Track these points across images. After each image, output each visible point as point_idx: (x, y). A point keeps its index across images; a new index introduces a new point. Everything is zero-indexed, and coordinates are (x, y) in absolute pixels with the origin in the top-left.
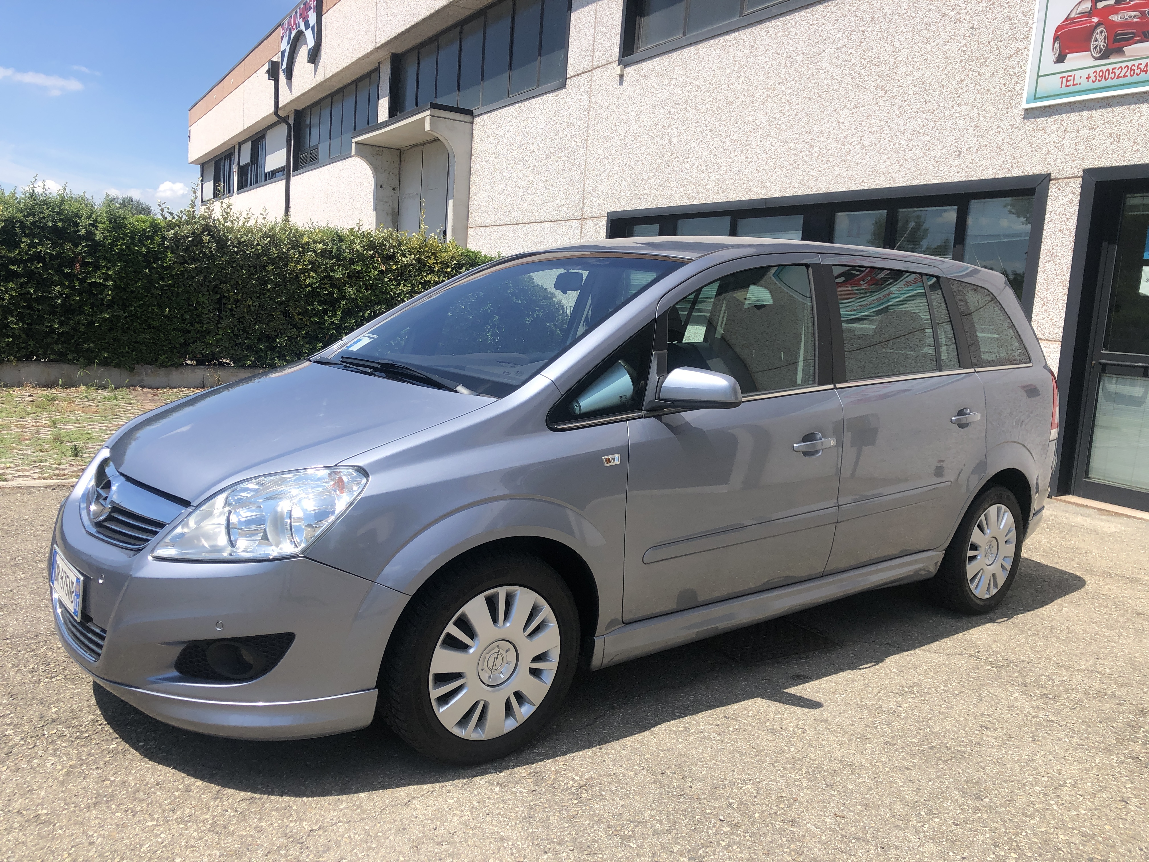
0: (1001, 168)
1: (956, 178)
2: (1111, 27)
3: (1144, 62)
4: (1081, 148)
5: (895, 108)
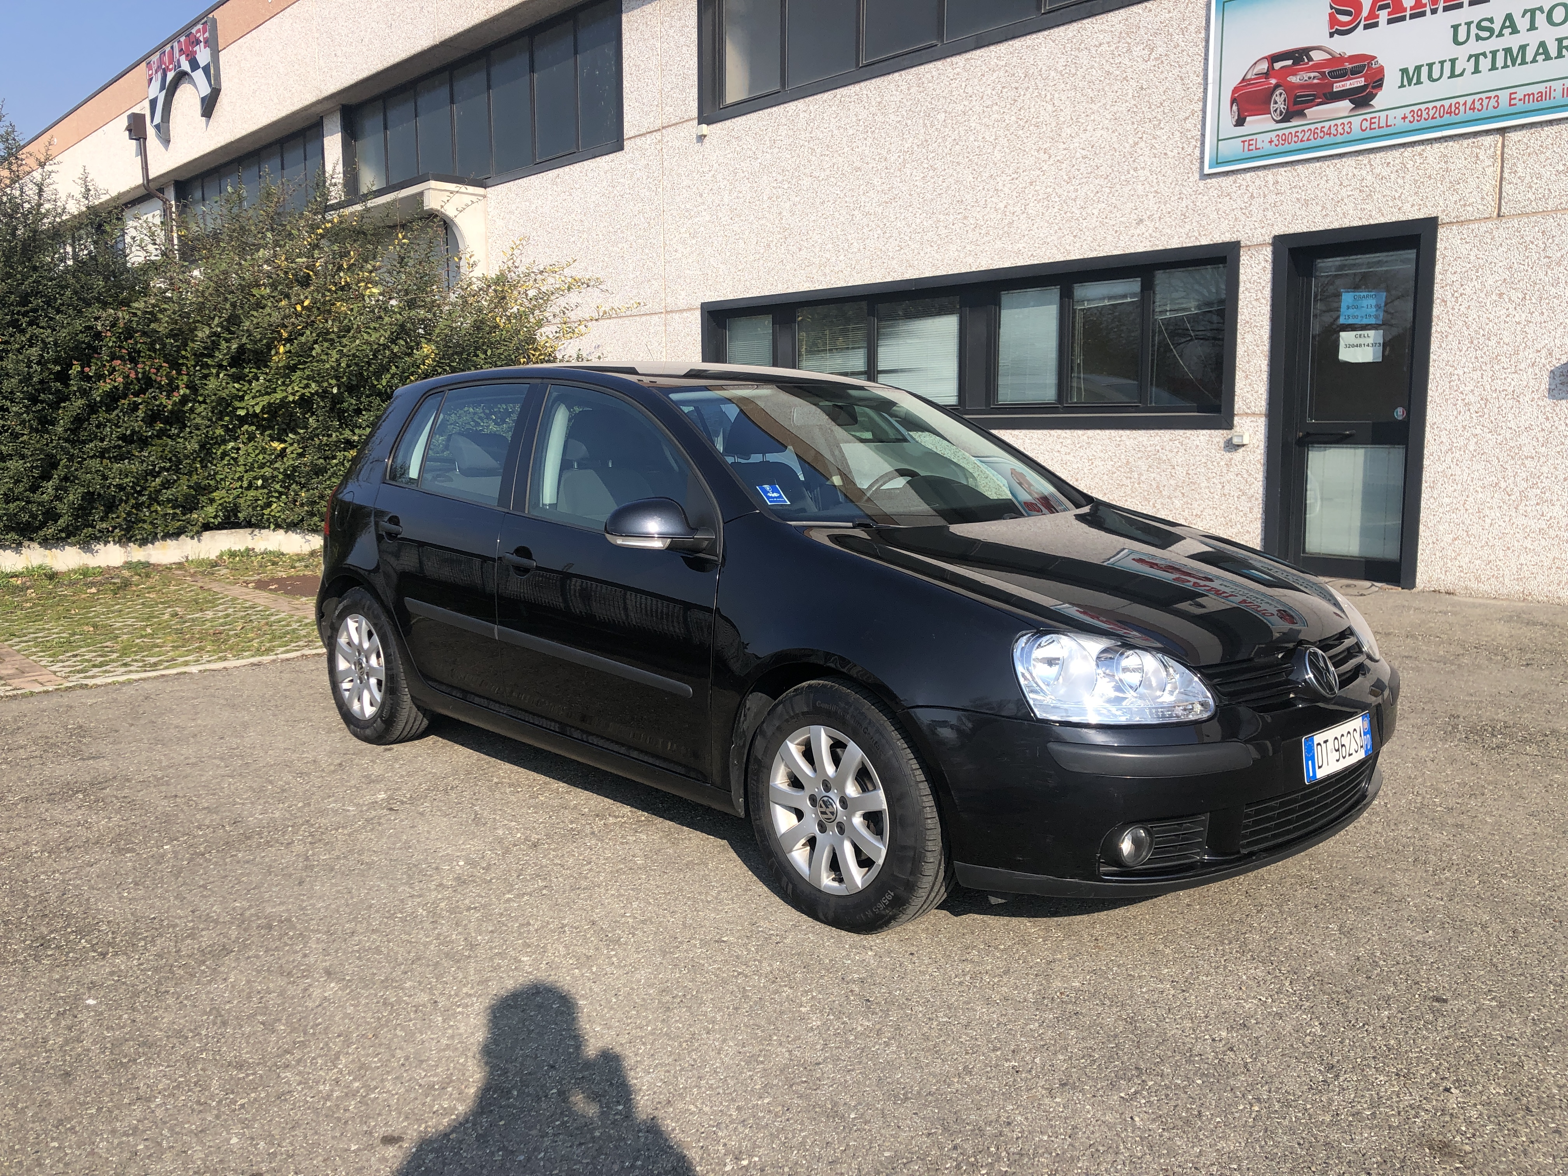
0: (1187, 237)
1: (1140, 249)
2: (1290, 89)
3: (1327, 124)
4: (1270, 214)
5: (1063, 173)
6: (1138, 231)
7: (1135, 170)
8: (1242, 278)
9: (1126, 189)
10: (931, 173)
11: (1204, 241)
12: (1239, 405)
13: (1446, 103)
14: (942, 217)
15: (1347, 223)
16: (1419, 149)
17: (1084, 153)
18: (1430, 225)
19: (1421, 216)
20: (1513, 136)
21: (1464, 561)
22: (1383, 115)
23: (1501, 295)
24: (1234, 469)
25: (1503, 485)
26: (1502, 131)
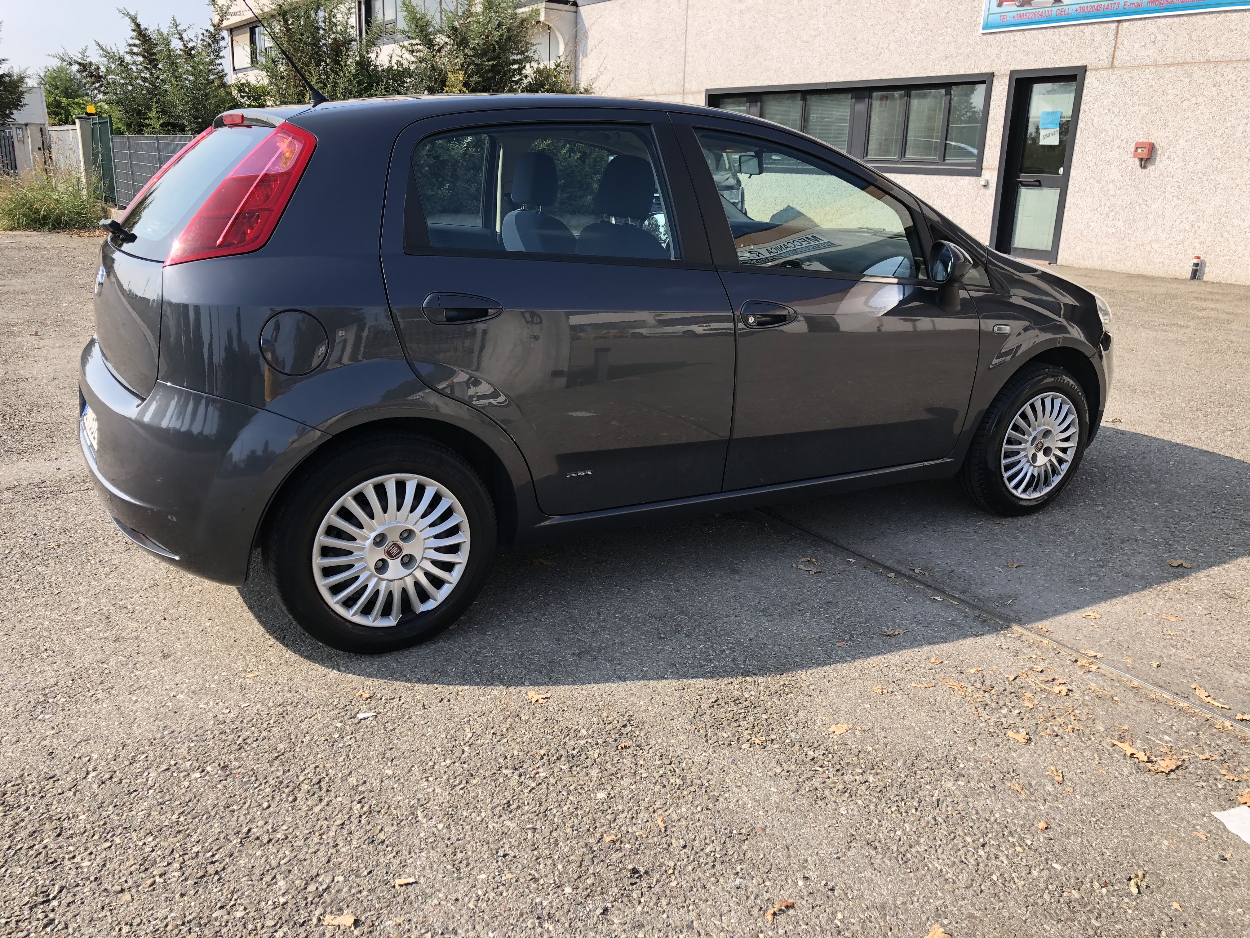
0: (969, 68)
1: (945, 73)
3: (1041, 10)
4: (1010, 58)
5: (909, 26)
6: (944, 63)
7: (946, 27)
8: (993, 93)
9: (941, 38)
10: (841, 21)
11: (977, 71)
12: (985, 164)
13: (1096, 4)
14: (844, 47)
15: (1045, 66)
16: (1082, 27)
17: (922, 15)
18: (1084, 69)
19: (1079, 64)
20: (1125, 24)
21: (1078, 249)
22: (1067, 7)
23: (1109, 110)
24: (979, 198)
25: (1099, 210)
26: (1119, 21)
